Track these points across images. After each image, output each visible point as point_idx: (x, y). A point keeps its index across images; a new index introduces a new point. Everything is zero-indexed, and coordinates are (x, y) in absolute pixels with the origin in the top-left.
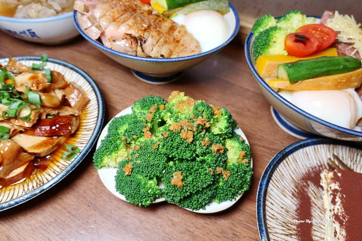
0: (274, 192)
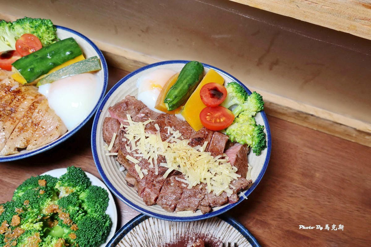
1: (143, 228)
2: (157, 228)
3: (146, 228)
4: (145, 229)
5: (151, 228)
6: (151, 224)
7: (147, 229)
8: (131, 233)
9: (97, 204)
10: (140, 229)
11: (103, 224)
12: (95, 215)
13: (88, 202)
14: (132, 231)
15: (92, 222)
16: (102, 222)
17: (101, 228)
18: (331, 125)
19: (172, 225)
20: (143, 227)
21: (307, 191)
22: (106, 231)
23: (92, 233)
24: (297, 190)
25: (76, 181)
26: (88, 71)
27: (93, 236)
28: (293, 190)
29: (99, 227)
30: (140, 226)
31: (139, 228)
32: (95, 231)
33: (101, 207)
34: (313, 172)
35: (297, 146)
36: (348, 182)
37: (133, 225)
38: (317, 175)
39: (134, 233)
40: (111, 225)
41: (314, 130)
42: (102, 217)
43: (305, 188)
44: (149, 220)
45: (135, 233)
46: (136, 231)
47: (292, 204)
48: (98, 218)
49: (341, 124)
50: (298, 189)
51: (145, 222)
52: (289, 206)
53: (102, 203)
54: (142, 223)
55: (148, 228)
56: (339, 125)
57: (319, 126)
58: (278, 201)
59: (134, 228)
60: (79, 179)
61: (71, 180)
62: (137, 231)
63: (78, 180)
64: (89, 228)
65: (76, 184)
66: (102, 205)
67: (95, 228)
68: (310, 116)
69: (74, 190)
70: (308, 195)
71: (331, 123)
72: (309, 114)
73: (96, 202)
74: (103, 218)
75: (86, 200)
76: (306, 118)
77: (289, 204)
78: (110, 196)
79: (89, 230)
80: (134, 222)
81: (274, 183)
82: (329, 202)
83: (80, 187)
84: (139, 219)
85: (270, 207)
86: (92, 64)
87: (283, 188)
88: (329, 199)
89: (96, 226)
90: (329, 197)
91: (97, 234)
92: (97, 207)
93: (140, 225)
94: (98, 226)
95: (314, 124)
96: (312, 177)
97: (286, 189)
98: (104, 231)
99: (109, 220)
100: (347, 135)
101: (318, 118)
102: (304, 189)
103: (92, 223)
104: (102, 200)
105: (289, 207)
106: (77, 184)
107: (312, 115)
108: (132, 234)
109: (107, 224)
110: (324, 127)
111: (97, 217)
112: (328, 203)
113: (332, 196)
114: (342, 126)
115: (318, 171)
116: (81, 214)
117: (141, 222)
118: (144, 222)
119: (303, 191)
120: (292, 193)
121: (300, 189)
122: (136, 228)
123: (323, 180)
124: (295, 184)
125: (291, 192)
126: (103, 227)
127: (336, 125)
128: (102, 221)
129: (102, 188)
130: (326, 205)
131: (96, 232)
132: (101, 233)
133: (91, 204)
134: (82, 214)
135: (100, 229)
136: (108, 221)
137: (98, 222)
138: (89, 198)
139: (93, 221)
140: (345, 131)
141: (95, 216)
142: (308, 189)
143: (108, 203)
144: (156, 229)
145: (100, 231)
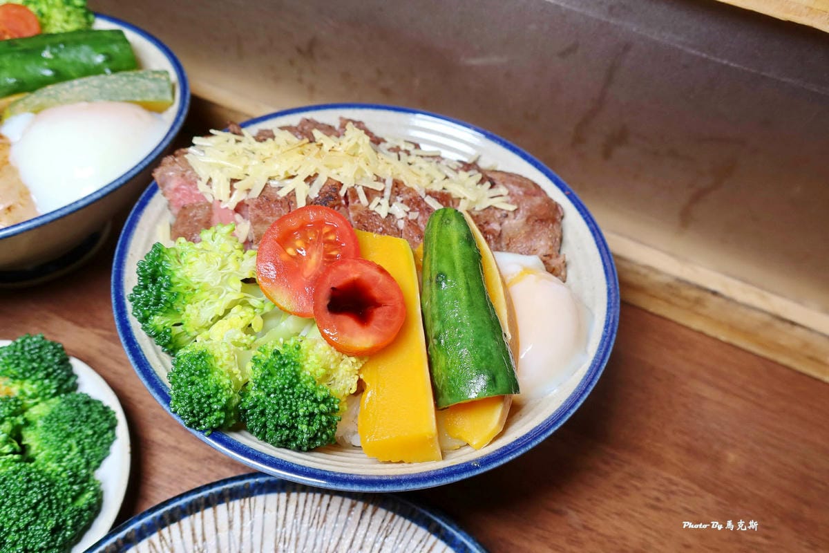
0: (264, 518)
1: (194, 535)
2: (238, 541)
3: (203, 534)
4: (199, 539)
5: (218, 540)
6: (219, 527)
7: (204, 540)
8: (152, 544)
9: (72, 441)
10: (182, 537)
11: (69, 500)
12: (52, 466)
13: (47, 429)
14: (155, 537)
15: (29, 481)
16: (67, 491)
17: (54, 506)
18: (767, 325)
19: (285, 539)
20: (193, 530)
21: (702, 497)
22: (70, 522)
23: (19, 514)
24: (673, 492)
25: (26, 366)
26: (138, 99)
27: (22, 525)
28: (659, 491)
29: (50, 502)
30: (183, 527)
31: (181, 532)
32: (31, 512)
33: (82, 451)
34: (716, 447)
35: (674, 376)
36: (820, 486)
37: (162, 518)
38: (732, 457)
39: (162, 547)
40: (95, 509)
41: (721, 342)
42: (70, 477)
43: (696, 488)
44: (215, 512)
45: (165, 548)
46: (168, 541)
47: (656, 531)
48: (57, 475)
49: (793, 323)
50: (674, 488)
51: (202, 517)
52: (646, 534)
53: (89, 443)
54: (192, 516)
55: (207, 536)
56: (788, 325)
57: (733, 328)
58: (616, 517)
59: (165, 531)
60: (40, 363)
61: (14, 360)
62: (171, 541)
63: (35, 365)
64: (14, 497)
65: (23, 373)
66: (87, 447)
67: (34, 501)
68: (709, 296)
69: (15, 389)
70: (703, 508)
71: (767, 318)
72: (706, 290)
73: (69, 436)
74: (71, 480)
75: (40, 423)
76: (698, 301)
77: (650, 528)
78: (122, 430)
79: (13, 504)
80: (167, 511)
81: (607, 463)
82: (767, 537)
83: (35, 386)
84: (186, 503)
85: (591, 530)
86: (152, 85)
87: (634, 482)
88: (767, 528)
89: (39, 497)
90: (769, 524)
91: (35, 521)
92: (70, 449)
93: (186, 522)
94: (46, 499)
95: (719, 323)
96: (717, 461)
97: (639, 485)
98: (64, 521)
99: (91, 493)
100: (811, 358)
101: (730, 300)
102: (693, 490)
103: (30, 485)
104: (90, 432)
105: (648, 538)
106: (28, 375)
107: (715, 293)
108: (154, 546)
109: (83, 502)
110: (748, 334)
111: (53, 474)
112: (765, 541)
113: (776, 519)
114: (798, 331)
115: (734, 446)
116: (7, 454)
117: (191, 514)
118: (198, 515)
119: (690, 495)
120: (658, 499)
121: (681, 488)
122: (170, 532)
123: (750, 474)
124: (666, 474)
125: (656, 494)
126: (64, 507)
127: (779, 325)
128: (69, 487)
129: (106, 403)
130: (758, 544)
131: (33, 516)
132: (51, 523)
133: (52, 437)
134: (10, 456)
135: (50, 508)
136: (88, 495)
137: (52, 485)
138: (51, 420)
139: (36, 479)
140: (806, 345)
141: (48, 470)
142: (703, 492)
143: (108, 449)
144: (232, 545)
145: (53, 515)
